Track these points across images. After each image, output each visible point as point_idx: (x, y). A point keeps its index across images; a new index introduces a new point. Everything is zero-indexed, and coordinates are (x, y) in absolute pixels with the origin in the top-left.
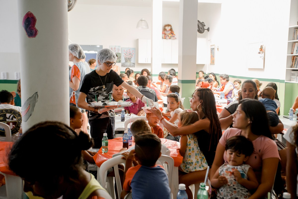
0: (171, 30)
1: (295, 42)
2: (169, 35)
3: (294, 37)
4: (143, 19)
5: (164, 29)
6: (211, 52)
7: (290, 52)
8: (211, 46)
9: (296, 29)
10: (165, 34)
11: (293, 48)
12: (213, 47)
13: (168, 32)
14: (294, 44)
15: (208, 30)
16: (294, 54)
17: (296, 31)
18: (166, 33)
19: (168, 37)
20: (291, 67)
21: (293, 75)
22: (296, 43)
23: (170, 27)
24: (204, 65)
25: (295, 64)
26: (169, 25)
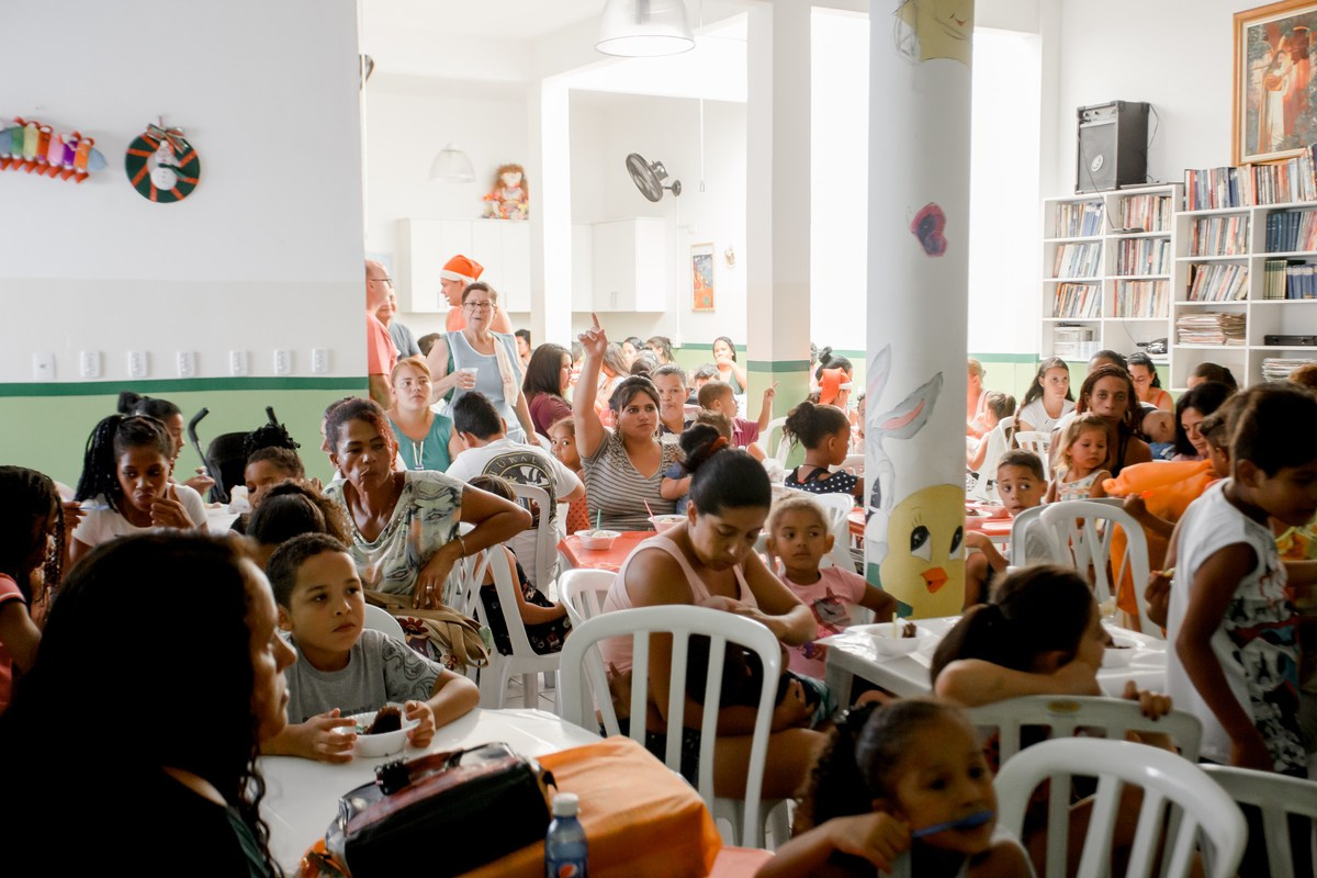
0: (523, 184)
1: (1064, 244)
2: (520, 206)
3: (1058, 227)
4: (455, 147)
5: (499, 184)
6: (695, 269)
7: (1050, 272)
8: (694, 246)
9: (1064, 206)
10: (502, 201)
11: (1058, 260)
12: (704, 251)
13: (512, 192)
14: (1061, 248)
15: (676, 189)
16: (1063, 278)
17: (1064, 212)
18: (505, 195)
19: (514, 214)
20: (1055, 314)
21: (1061, 337)
22: (1067, 246)
23: (518, 175)
24: (661, 313)
25: (1066, 306)
26: (515, 169)
